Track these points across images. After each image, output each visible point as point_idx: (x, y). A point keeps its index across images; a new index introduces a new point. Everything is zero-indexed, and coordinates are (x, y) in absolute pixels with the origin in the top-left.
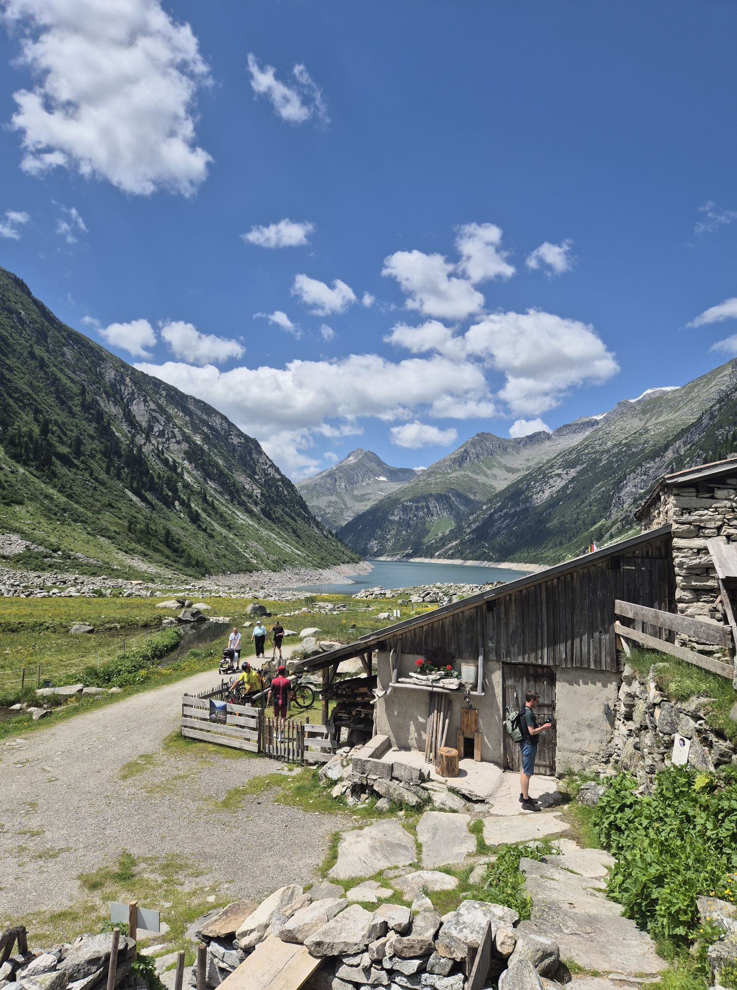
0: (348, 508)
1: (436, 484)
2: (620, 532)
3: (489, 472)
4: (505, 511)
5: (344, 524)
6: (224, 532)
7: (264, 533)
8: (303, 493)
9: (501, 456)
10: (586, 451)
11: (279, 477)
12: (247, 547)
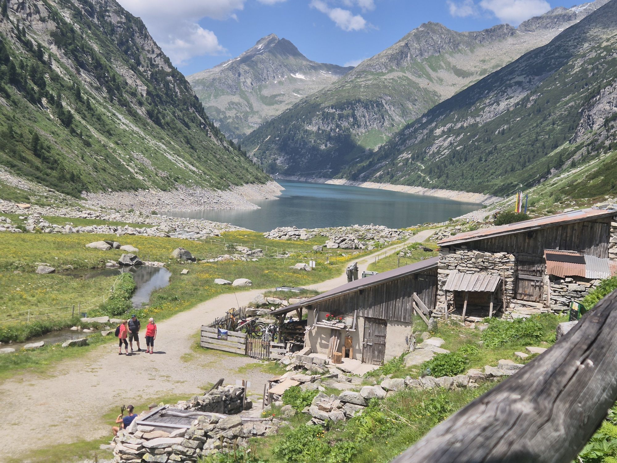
0: (253, 112)
1: (367, 87)
2: (585, 159)
3: (433, 74)
4: (449, 125)
5: (248, 132)
6: (103, 139)
7: (152, 142)
8: (197, 91)
9: (451, 54)
10: (557, 54)
11: (169, 70)
12: (131, 159)
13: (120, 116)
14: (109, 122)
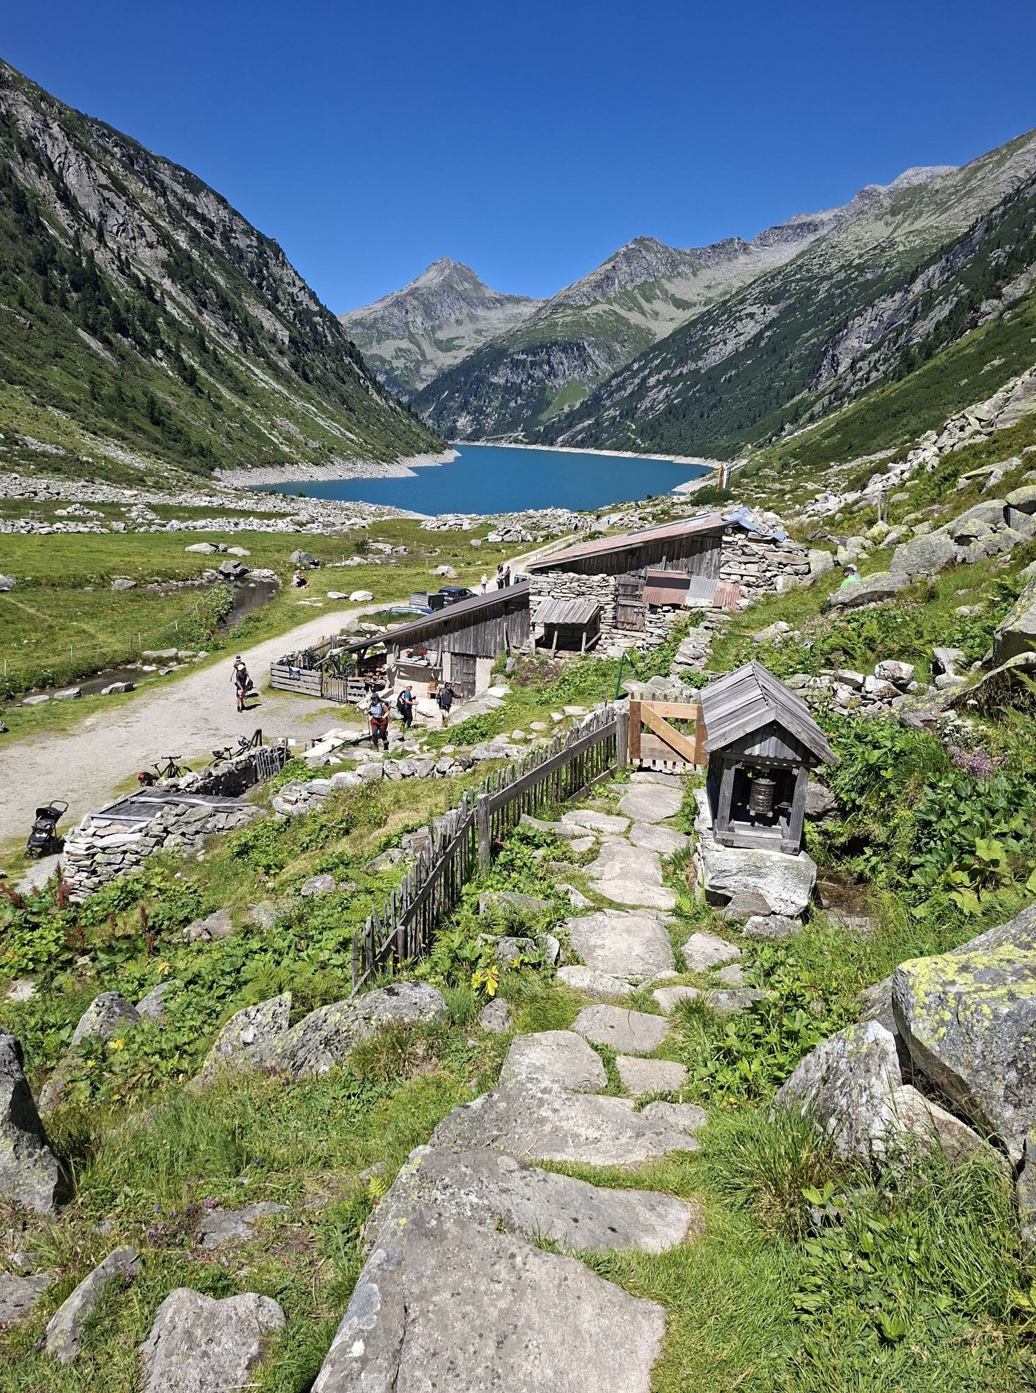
1: (565, 325)
3: (647, 306)
4: (665, 373)
5: (421, 386)
6: (237, 401)
7: (298, 404)
8: (354, 335)
9: (669, 280)
10: (798, 276)
11: (317, 309)
12: (273, 426)
13: (257, 371)
14: (243, 378)
